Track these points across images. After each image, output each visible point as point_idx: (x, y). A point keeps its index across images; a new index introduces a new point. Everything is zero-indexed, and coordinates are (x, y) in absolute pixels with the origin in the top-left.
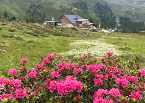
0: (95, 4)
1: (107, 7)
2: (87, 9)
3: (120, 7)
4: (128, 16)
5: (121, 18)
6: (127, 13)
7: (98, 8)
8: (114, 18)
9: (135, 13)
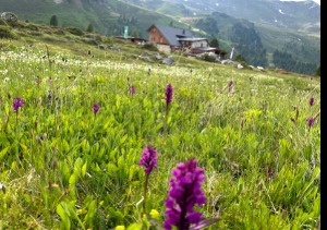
0: (231, 26)
1: (254, 31)
2: (217, 31)
3: (277, 34)
4: (288, 52)
5: (276, 54)
6: (288, 46)
7: (237, 32)
8: (265, 52)
9: (303, 47)
